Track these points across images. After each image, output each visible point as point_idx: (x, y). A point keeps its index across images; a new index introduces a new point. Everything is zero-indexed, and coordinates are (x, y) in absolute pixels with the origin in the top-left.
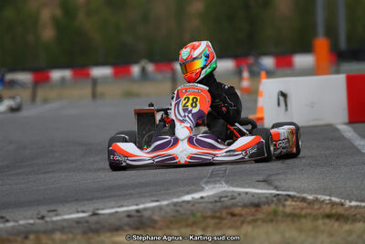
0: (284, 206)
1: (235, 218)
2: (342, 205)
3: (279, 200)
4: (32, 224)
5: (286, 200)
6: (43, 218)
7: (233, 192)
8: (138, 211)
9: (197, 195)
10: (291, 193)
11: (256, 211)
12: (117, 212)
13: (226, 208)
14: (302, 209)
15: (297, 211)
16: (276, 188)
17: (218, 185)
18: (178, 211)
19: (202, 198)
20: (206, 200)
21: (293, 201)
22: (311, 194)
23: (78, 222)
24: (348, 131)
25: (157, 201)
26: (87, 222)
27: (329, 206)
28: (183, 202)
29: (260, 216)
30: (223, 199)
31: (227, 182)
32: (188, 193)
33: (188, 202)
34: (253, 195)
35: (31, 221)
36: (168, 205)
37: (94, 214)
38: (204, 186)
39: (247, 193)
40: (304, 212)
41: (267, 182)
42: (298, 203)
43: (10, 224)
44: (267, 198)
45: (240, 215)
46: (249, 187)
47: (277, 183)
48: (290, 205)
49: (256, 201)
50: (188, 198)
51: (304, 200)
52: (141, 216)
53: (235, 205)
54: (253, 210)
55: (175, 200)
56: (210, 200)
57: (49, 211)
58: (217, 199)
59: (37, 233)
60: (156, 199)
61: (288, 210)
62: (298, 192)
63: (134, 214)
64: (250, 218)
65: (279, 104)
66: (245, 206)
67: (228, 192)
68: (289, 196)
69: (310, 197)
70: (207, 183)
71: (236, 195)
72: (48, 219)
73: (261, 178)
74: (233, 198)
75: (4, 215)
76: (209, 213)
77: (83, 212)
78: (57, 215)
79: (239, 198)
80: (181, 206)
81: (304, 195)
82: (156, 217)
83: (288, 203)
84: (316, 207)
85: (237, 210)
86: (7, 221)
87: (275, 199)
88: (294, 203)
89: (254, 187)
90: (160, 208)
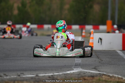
0: (102, 78)
1: (86, 81)
2: (122, 79)
3: (100, 75)
4: (16, 78)
5: (103, 75)
6: (19, 76)
7: (84, 71)
8: (52, 76)
9: (72, 72)
10: (105, 73)
11: (93, 79)
12: (45, 76)
13: (83, 77)
14: (108, 79)
15: (107, 80)
16: (99, 71)
17: (78, 69)
18: (66, 77)
19: (74, 73)
20: (75, 73)
21: (105, 76)
22: (111, 74)
23: (32, 78)
24: (121, 53)
25: (58, 73)
26: (35, 78)
27: (117, 79)
28: (67, 74)
29: (94, 80)
30: (81, 74)
31: (81, 68)
32: (68, 71)
33: (69, 74)
34: (91, 73)
35: (15, 77)
36: (62, 74)
37: (37, 76)
38: (73, 68)
39: (89, 72)
40: (109, 80)
41: (95, 69)
42: (107, 77)
43: (8, 77)
44: (96, 74)
45: (87, 80)
46: (89, 70)
47: (99, 70)
48: (104, 78)
49: (93, 75)
50: (69, 72)
51: (109, 76)
52: (54, 78)
53: (85, 76)
54: (92, 78)
55: (64, 73)
56: (77, 73)
57: (21, 74)
58: (79, 73)
59: (18, 81)
60: (58, 72)
61: (104, 79)
62: (107, 73)
63: (51, 76)
64: (91, 81)
65: (99, 42)
66: (89, 76)
67: (82, 71)
68: (104, 74)
69: (111, 75)
70: (74, 67)
71: (85, 72)
72: (21, 76)
73: (93, 67)
74: (84, 73)
75: (5, 74)
76: (77, 78)
77: (33, 74)
78: (24, 75)
79: (86, 74)
80: (67, 75)
81: (109, 74)
82: (59, 78)
83: (104, 76)
84: (113, 78)
85: (86, 78)
86: (7, 76)
87: (99, 75)
88: (105, 77)
89: (91, 70)
90: (60, 75)
